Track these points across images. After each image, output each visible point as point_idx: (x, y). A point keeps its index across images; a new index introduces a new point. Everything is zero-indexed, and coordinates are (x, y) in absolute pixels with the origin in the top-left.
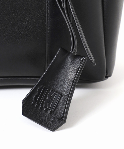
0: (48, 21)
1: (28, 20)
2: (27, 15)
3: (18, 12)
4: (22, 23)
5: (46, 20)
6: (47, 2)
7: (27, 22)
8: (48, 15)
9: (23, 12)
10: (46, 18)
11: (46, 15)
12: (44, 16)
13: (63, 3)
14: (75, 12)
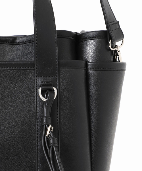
0: (38, 167)
1: (20, 166)
2: (19, 161)
3: (11, 158)
4: (15, 169)
5: (36, 166)
6: (37, 149)
7: (19, 167)
8: (38, 161)
9: (15, 158)
10: (36, 164)
11: (36, 161)
12: (35, 162)
13: (50, 152)
14: (60, 161)
